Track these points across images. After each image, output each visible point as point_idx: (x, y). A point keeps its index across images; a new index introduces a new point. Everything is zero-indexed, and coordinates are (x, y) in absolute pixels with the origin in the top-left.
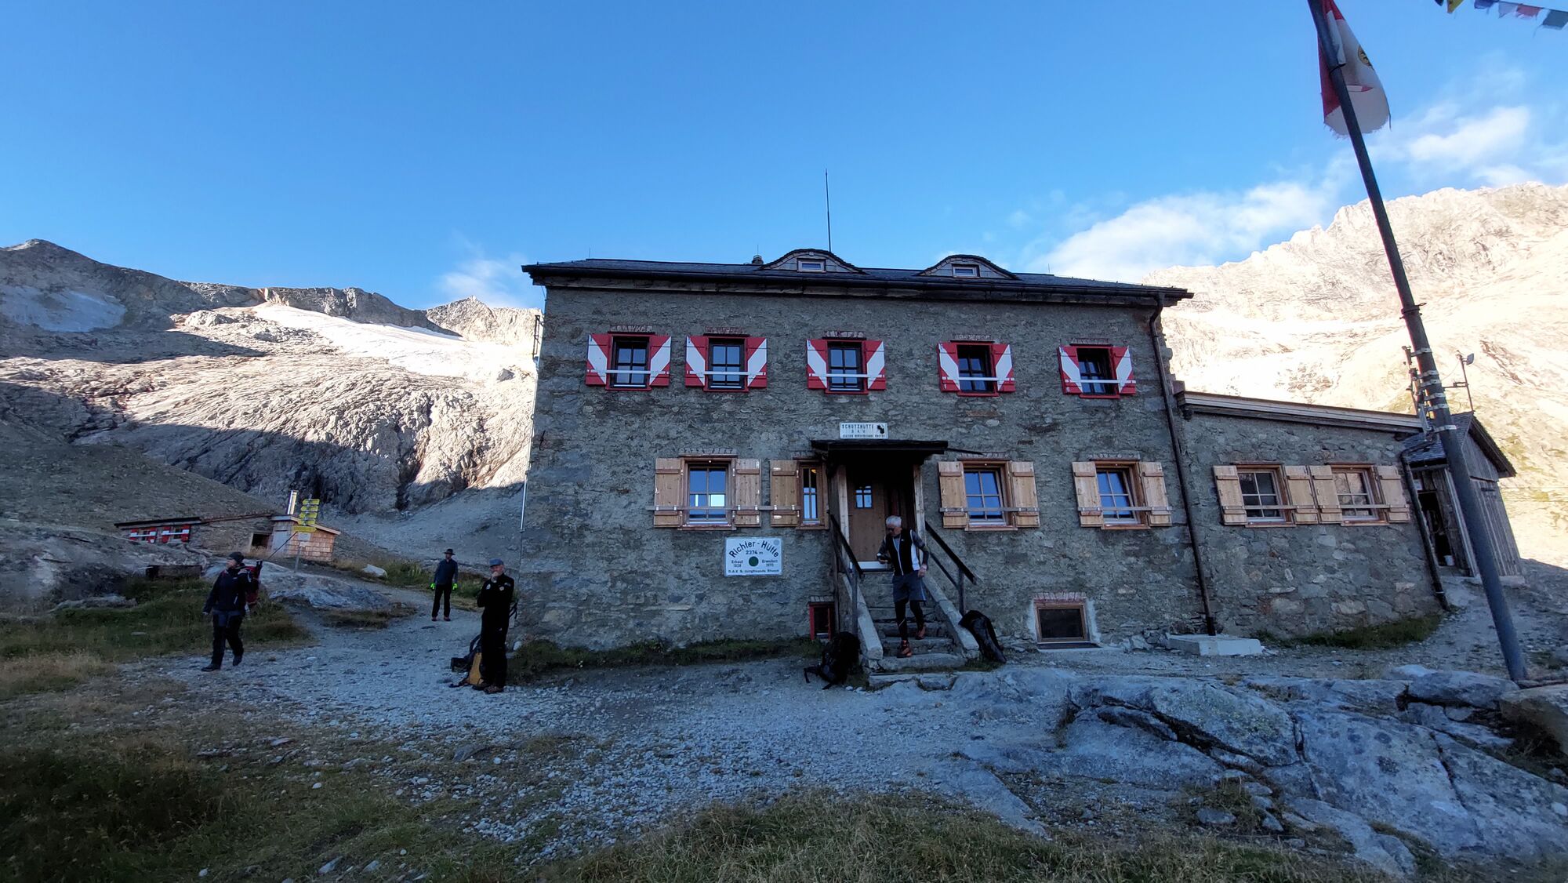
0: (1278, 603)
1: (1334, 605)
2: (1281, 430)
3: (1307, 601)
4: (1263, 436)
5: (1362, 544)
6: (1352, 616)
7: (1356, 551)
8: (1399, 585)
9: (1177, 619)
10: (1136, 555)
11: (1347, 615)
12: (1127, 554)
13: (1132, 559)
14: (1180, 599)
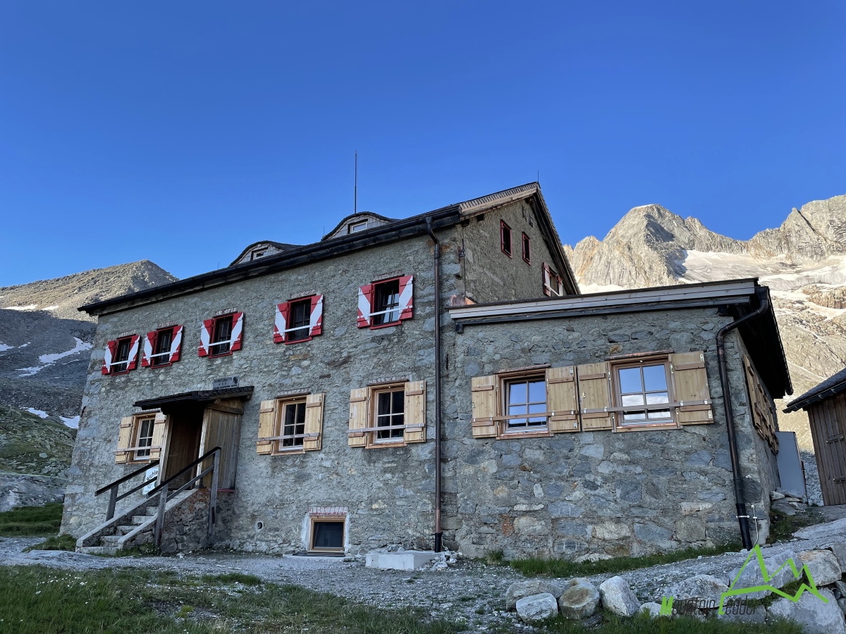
0: (522, 522)
1: (590, 527)
2: (559, 328)
3: (555, 521)
4: (536, 338)
5: (638, 454)
6: (609, 541)
7: (631, 462)
8: (686, 506)
9: (418, 535)
10: (392, 471)
11: (604, 540)
12: (385, 471)
13: (389, 476)
14: (424, 514)
